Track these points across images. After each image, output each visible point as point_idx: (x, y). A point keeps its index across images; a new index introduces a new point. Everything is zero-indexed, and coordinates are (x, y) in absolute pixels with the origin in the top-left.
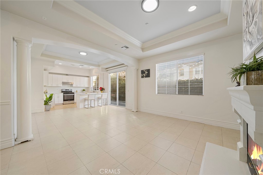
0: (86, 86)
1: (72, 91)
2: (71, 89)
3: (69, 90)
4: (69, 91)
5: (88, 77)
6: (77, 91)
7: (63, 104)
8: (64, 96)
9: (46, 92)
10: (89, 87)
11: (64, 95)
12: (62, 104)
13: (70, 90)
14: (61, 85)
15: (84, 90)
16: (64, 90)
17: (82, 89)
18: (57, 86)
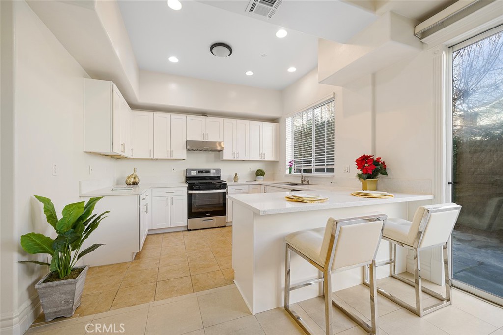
0: (270, 157)
1: (219, 178)
2: (218, 171)
3: (212, 172)
4: (211, 178)
5: (274, 120)
6: (236, 178)
7: (189, 230)
8: (190, 196)
9: (132, 180)
10: (278, 161)
11: (191, 194)
12: (183, 229)
13: (212, 174)
14: (183, 154)
15: (260, 173)
16: (194, 174)
18: (169, 158)
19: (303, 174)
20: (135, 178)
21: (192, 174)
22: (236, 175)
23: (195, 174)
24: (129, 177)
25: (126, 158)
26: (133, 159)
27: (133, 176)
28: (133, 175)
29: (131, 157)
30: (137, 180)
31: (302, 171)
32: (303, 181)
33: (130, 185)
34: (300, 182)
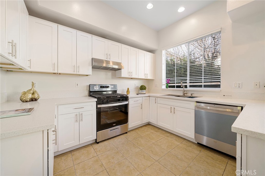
1: (116, 91)
2: (116, 86)
3: (110, 87)
7: (97, 143)
9: (30, 96)
14: (88, 70)
15: (143, 88)
17: (137, 85)
18: (75, 73)
19: (185, 89)
20: (33, 94)
21: (95, 89)
22: (128, 89)
23: (98, 89)
24: (25, 93)
25: (20, 70)
26: (31, 72)
27: (32, 92)
28: (30, 90)
29: (29, 70)
30: (36, 96)
31: (184, 87)
32: (184, 94)
33: (26, 102)
34: (182, 94)
